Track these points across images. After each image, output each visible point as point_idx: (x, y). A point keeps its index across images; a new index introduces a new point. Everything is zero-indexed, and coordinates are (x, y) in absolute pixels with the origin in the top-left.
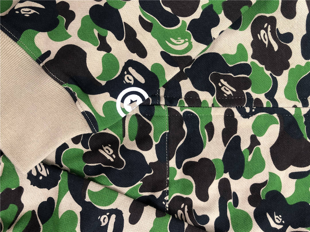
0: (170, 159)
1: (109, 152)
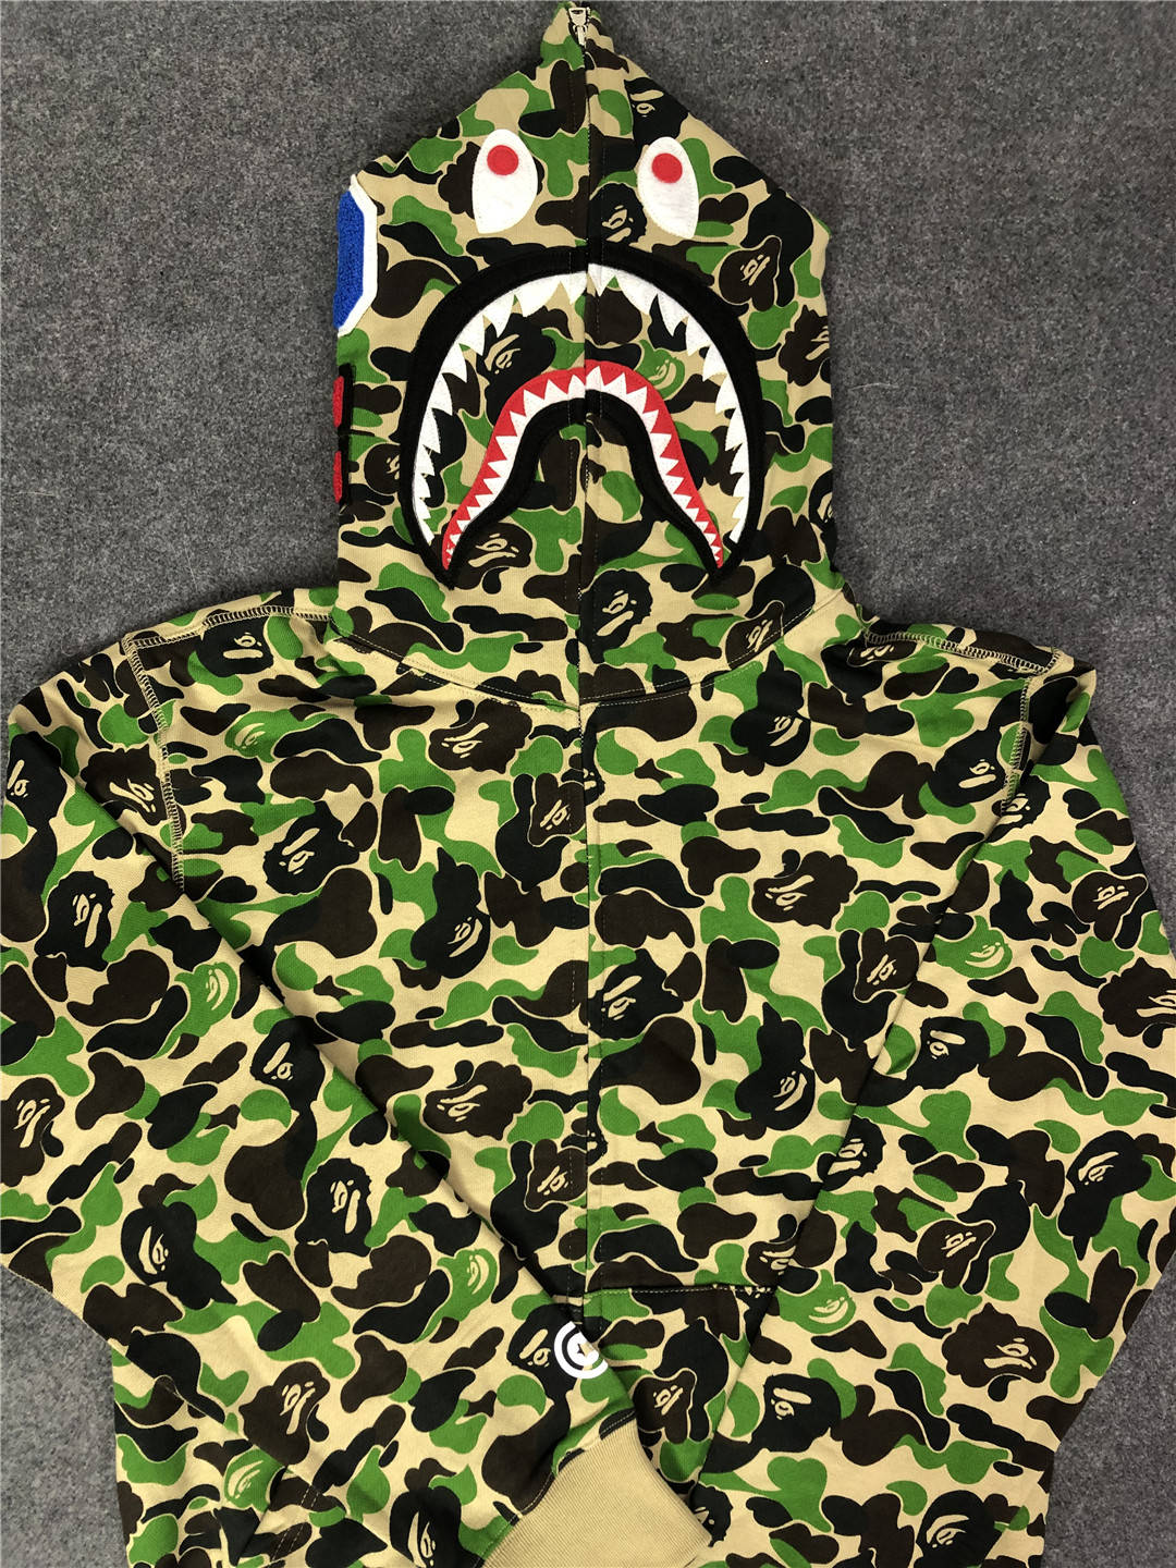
0: (679, 1284)
1: (666, 1396)
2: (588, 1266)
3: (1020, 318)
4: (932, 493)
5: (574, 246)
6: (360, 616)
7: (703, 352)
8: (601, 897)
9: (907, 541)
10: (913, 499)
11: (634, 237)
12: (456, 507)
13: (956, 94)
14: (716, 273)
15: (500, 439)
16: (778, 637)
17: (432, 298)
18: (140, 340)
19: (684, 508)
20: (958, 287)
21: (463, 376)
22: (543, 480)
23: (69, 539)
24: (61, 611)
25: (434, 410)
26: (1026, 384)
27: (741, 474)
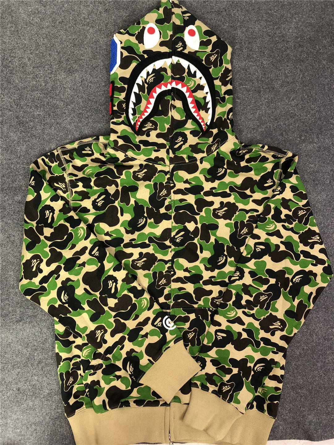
0: (194, 307)
1: (190, 335)
2: (171, 303)
3: (280, 70)
4: (258, 113)
5: (169, 52)
6: (116, 142)
7: (201, 78)
8: (175, 213)
9: (251, 125)
10: (253, 115)
11: (183, 50)
12: (139, 116)
13: (264, 14)
14: (204, 59)
15: (150, 99)
16: (219, 147)
17: (134, 65)
18: (62, 76)
19: (196, 116)
20: (264, 62)
21: (141, 84)
22: (161, 109)
23: (44, 124)
24: (42, 142)
25: (134, 92)
26: (281, 86)
27: (210, 108)
